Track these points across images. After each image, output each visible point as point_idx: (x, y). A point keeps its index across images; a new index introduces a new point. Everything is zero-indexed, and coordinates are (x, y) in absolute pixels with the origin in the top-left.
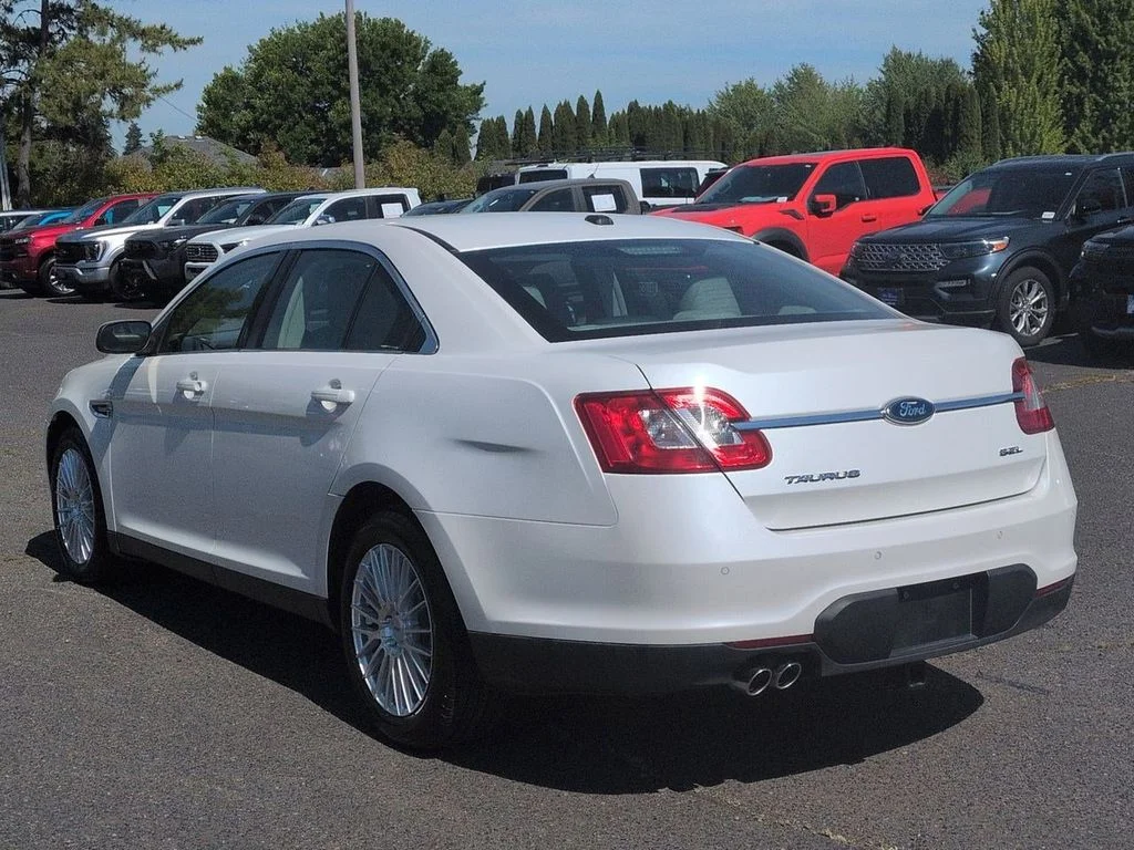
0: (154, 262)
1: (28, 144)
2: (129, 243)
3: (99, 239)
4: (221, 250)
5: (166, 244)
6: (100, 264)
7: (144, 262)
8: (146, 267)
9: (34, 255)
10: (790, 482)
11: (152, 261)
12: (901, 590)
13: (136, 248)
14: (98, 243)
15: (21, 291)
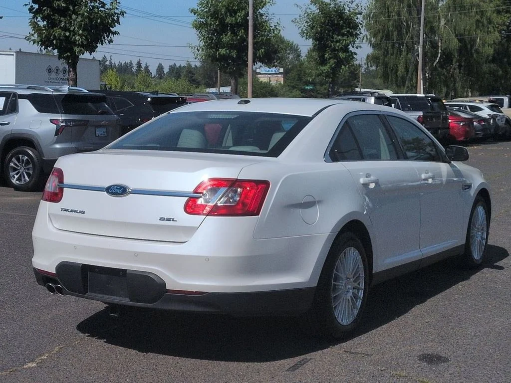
10: (61, 210)
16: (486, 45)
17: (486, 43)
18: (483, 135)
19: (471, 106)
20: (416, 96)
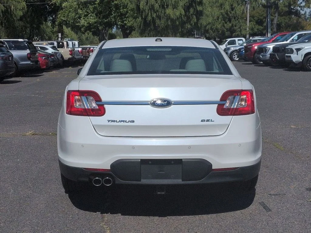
0: (279, 54)
1: (277, 17)
2: (274, 48)
3: (268, 46)
4: (295, 50)
5: (283, 48)
6: (267, 54)
7: (276, 54)
8: (276, 55)
9: (253, 51)
10: (108, 122)
11: (278, 53)
12: (141, 160)
13: (275, 49)
14: (267, 48)
15: (251, 62)
16: (18, 10)
17: (18, 8)
18: (53, 65)
19: (41, 47)
20: (18, 41)
